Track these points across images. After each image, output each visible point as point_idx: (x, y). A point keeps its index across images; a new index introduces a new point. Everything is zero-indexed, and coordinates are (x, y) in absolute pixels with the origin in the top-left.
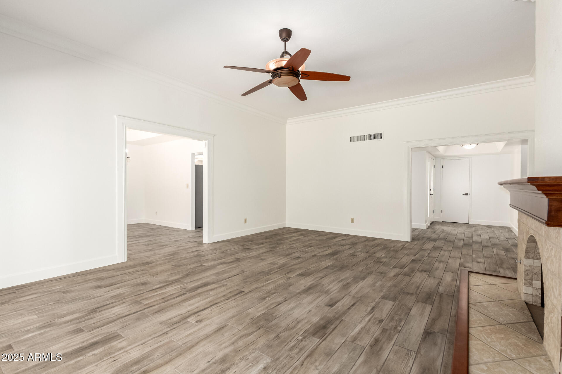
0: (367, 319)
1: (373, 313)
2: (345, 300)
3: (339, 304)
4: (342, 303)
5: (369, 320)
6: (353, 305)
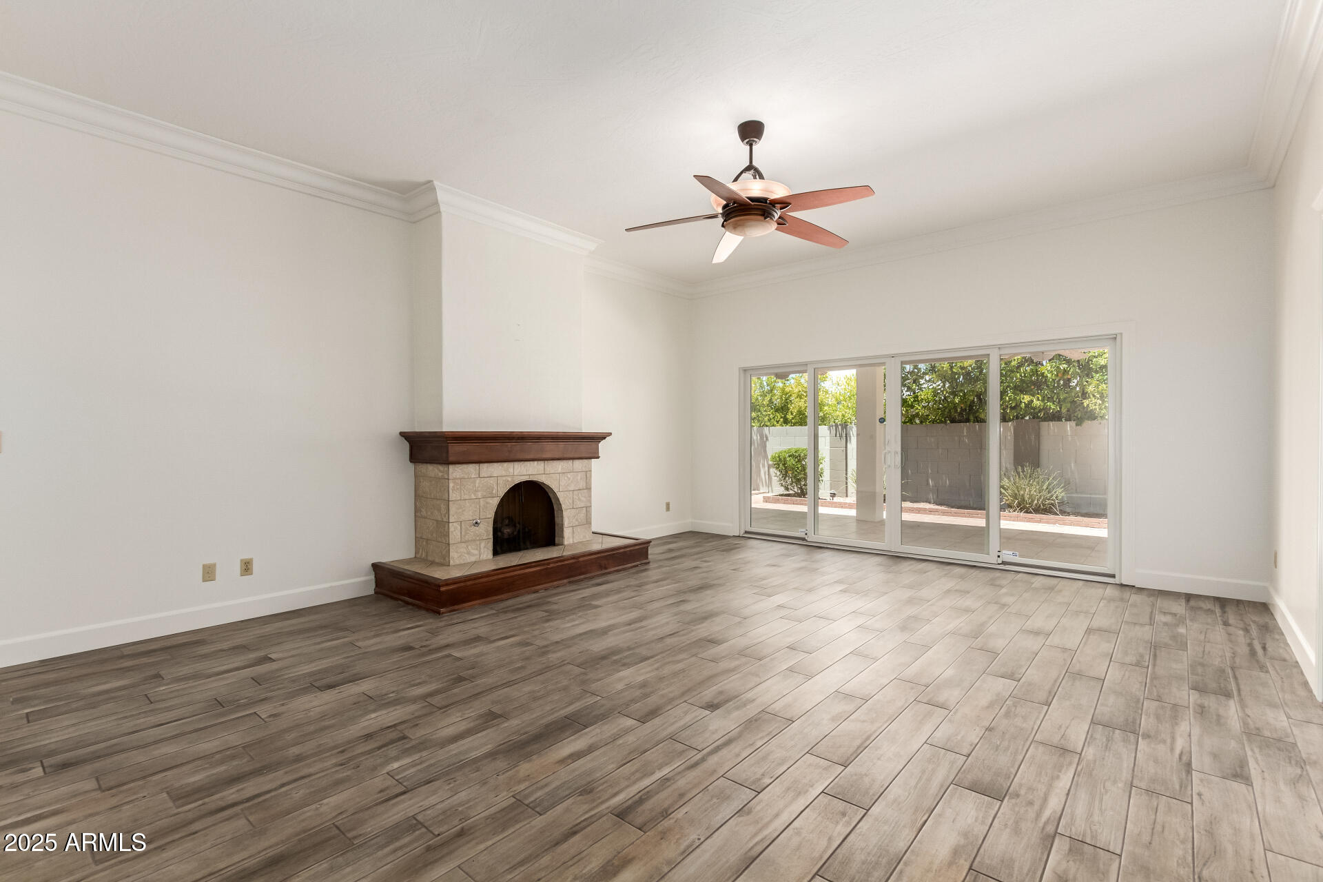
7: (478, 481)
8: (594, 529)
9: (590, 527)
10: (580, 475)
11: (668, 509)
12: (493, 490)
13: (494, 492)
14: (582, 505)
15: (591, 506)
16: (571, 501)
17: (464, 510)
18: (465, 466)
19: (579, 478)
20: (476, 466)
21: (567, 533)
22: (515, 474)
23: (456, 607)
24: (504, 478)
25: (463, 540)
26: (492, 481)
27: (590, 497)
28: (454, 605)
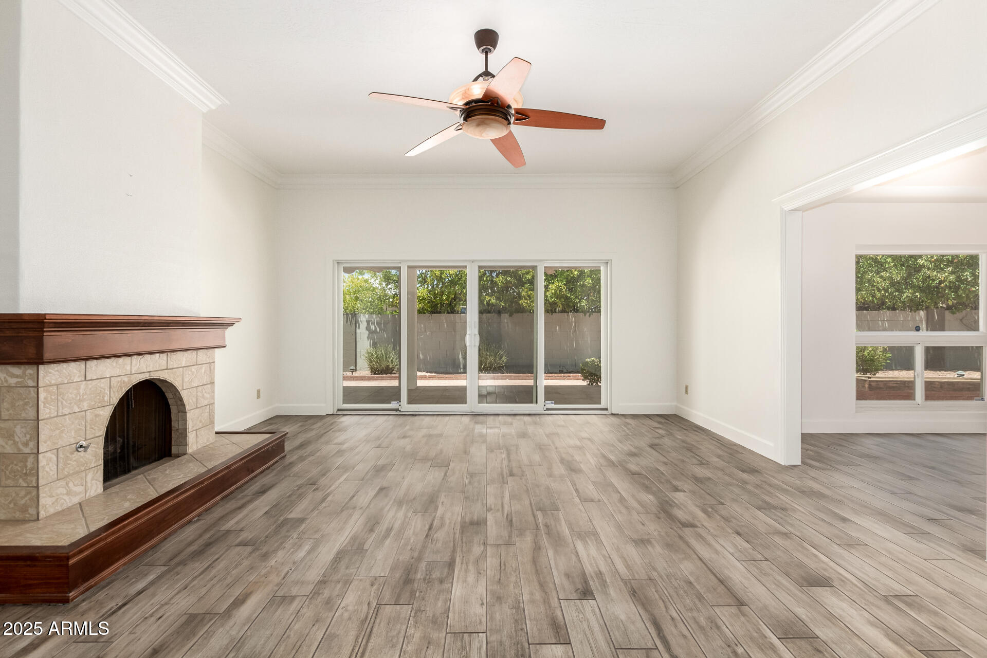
0: (332, 488)
1: (324, 495)
2: (366, 500)
3: (372, 493)
4: (369, 495)
5: (330, 487)
6: (353, 496)
7: (83, 385)
8: (217, 429)
9: (213, 427)
10: (204, 368)
11: (259, 396)
12: (103, 398)
13: (106, 399)
14: (206, 402)
15: (214, 403)
16: (195, 400)
17: (62, 432)
18: (64, 365)
19: (203, 371)
20: (81, 365)
21: (191, 438)
22: (133, 372)
23: (92, 582)
24: (119, 379)
25: (60, 476)
26: (104, 384)
27: (213, 392)
28: (88, 580)
